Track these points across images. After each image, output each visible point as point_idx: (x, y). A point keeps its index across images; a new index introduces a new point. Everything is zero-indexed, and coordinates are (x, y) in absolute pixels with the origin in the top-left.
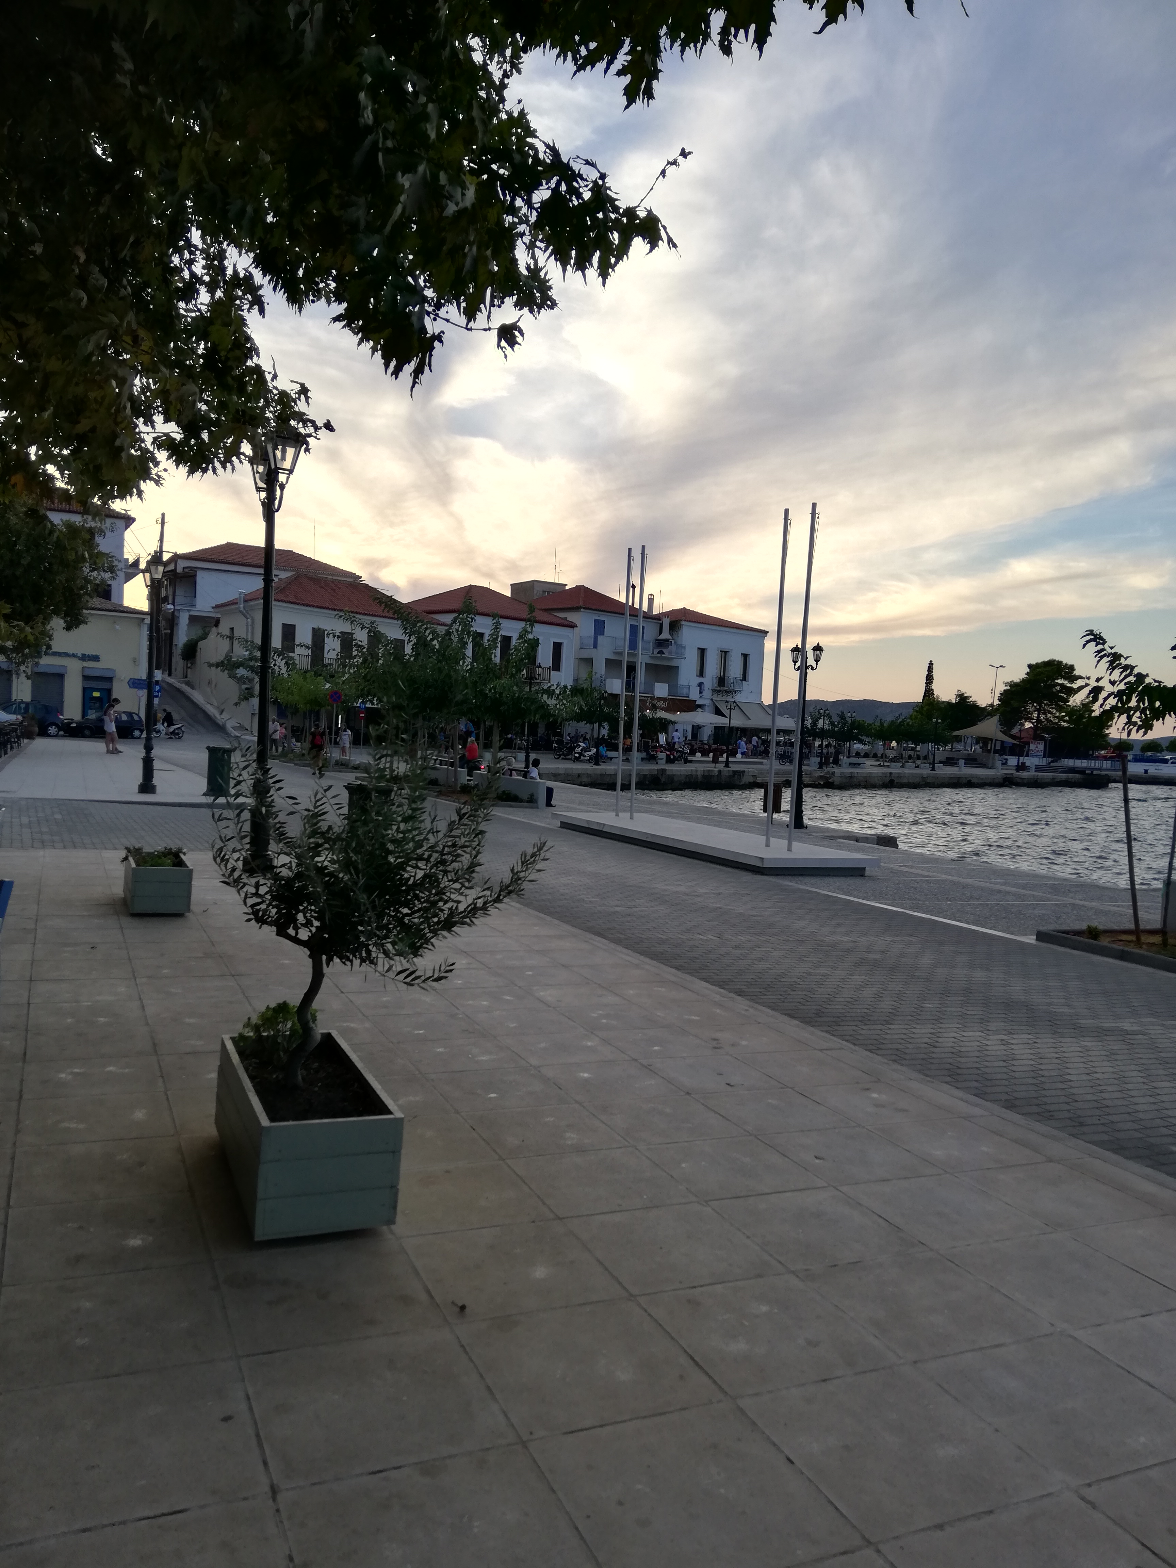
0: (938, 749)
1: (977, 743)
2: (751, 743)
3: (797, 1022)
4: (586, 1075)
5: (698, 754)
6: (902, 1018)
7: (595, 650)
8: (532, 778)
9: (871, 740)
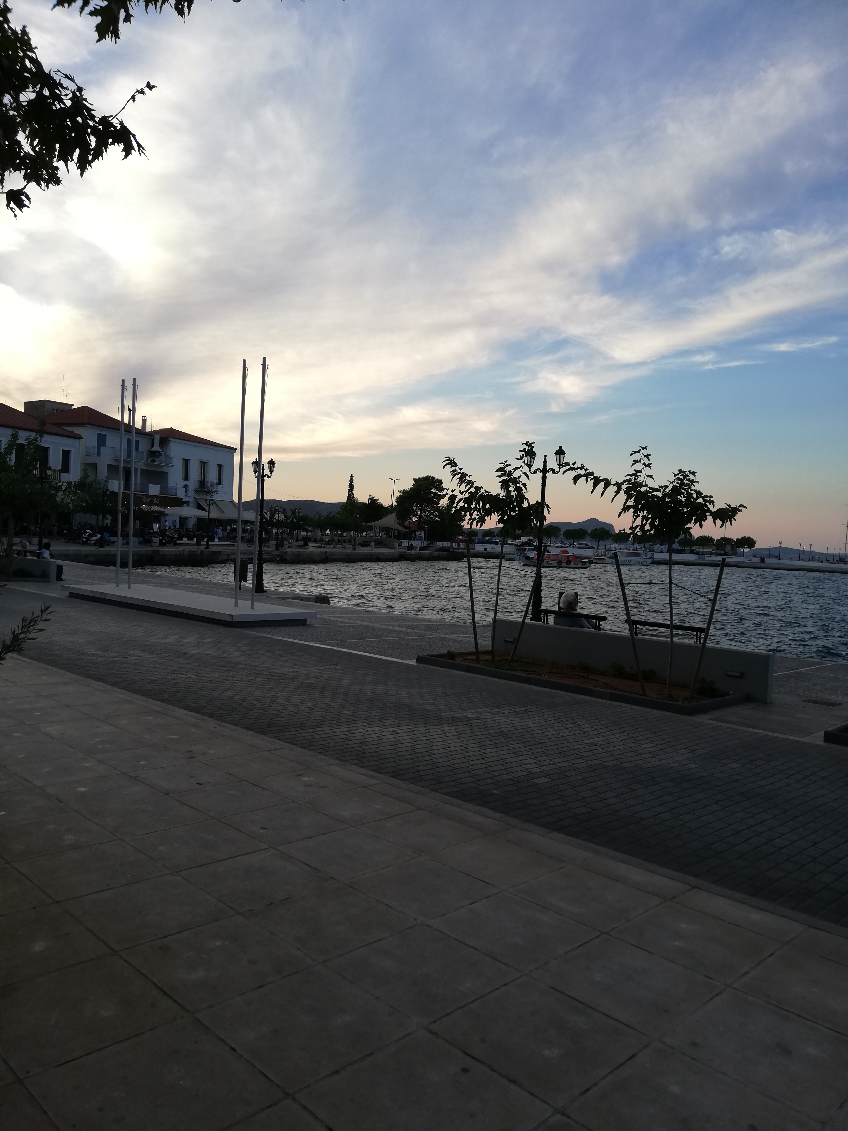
0: (358, 535)
1: (383, 531)
2: (226, 531)
3: (252, 733)
4: (83, 789)
5: (185, 539)
6: (327, 722)
7: (98, 457)
8: (45, 558)
9: (312, 529)
